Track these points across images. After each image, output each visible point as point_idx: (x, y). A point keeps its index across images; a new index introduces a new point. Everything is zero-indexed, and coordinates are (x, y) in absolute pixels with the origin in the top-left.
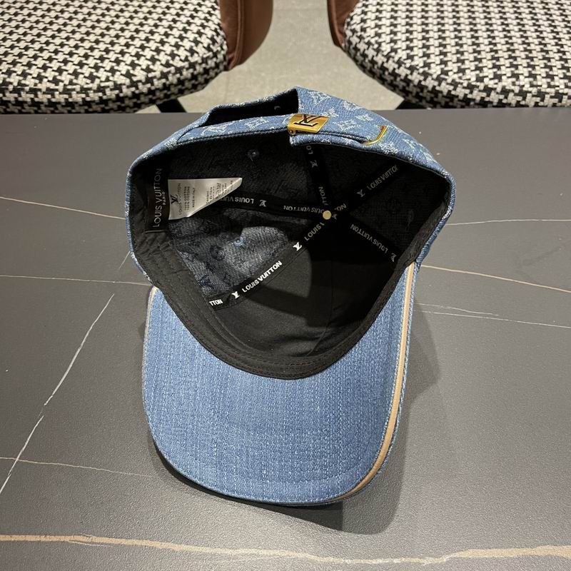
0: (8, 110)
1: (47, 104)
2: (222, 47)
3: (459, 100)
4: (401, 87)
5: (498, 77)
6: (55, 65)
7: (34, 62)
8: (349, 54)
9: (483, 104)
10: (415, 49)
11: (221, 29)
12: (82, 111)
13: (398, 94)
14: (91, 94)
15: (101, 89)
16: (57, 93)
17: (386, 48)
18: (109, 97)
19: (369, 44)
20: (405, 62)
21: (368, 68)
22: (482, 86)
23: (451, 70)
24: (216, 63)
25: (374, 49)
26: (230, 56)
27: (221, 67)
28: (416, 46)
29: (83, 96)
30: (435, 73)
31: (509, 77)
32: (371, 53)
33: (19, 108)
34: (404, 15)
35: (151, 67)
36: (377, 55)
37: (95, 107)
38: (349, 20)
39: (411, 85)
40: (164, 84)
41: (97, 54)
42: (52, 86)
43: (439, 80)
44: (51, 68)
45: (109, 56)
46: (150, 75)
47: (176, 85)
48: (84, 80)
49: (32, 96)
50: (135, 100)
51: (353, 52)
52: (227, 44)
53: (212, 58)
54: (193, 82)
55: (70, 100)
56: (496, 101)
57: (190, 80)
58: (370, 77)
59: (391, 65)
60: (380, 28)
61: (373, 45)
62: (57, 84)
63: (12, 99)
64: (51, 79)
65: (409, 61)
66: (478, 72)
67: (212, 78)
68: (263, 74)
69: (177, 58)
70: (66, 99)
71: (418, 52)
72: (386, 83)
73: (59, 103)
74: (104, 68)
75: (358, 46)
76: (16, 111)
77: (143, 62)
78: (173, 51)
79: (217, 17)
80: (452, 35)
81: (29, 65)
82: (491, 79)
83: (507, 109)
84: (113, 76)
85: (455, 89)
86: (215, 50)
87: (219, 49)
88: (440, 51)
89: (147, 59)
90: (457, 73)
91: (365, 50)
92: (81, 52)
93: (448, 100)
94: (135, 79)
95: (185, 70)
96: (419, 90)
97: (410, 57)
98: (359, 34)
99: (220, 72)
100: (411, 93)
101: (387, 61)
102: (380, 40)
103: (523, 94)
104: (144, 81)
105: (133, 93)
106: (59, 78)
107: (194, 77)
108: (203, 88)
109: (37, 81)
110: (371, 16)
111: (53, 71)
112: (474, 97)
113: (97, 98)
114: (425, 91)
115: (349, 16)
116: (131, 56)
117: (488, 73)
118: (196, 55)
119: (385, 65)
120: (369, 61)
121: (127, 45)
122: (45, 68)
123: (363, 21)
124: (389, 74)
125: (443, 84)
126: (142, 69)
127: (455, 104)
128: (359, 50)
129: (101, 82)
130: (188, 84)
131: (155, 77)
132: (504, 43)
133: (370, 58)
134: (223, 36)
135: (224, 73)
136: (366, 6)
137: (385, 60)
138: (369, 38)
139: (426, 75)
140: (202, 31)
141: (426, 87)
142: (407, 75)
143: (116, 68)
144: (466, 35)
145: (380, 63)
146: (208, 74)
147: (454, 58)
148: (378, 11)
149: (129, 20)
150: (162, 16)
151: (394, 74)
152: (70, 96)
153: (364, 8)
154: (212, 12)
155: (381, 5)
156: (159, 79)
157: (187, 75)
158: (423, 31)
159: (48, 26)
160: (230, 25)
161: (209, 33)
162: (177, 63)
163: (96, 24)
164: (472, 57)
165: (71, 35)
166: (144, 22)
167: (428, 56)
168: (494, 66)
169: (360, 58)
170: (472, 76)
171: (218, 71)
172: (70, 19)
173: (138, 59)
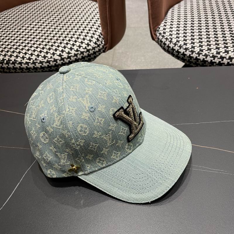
0: (11, 71)
1: (26, 68)
2: (102, 42)
3: (209, 63)
4: (181, 57)
5: (227, 52)
6: (30, 52)
7: (21, 51)
8: (159, 44)
9: (220, 64)
10: (188, 40)
11: (102, 35)
12: (41, 71)
13: (181, 61)
14: (44, 64)
15: (48, 62)
16: (30, 64)
17: (174, 41)
18: (52, 65)
19: (167, 39)
20: (183, 46)
21: (167, 49)
22: (219, 56)
23: (205, 49)
24: (99, 49)
25: (169, 41)
26: (106, 46)
27: (102, 51)
29: (41, 65)
30: (197, 51)
31: (232, 52)
32: (167, 43)
33: (15, 70)
34: (183, 26)
35: (70, 52)
36: (170, 44)
37: (46, 69)
38: (158, 29)
39: (186, 56)
40: (76, 59)
41: (48, 47)
42: (28, 61)
43: (199, 54)
44: (28, 53)
45: (53, 48)
46: (70, 55)
47: (81, 59)
48: (42, 58)
49: (20, 65)
52: (104, 41)
53: (97, 47)
54: (89, 57)
55: (35, 67)
56: (226, 63)
57: (87, 57)
58: (168, 53)
59: (176, 48)
60: (172, 32)
61: (169, 39)
62: (30, 60)
63: (12, 67)
64: (28, 58)
65: (185, 46)
66: (217, 50)
67: (98, 56)
68: (128, 53)
69: (82, 48)
70: (34, 66)
71: (189, 42)
72: (175, 56)
73: (31, 68)
74: (50, 53)
75: (162, 40)
76: (14, 72)
77: (67, 50)
78: (80, 45)
79: (100, 30)
80: (205, 34)
81: (19, 53)
82: (223, 53)
84: (53, 56)
85: (206, 58)
86: (98, 44)
87: (100, 43)
88: (199, 41)
90: (207, 50)
91: (165, 42)
92: (41, 46)
93: (203, 63)
94: (63, 57)
95: (85, 53)
96: (189, 59)
97: (185, 44)
98: (162, 35)
99: (101, 53)
100: (186, 60)
101: (175, 46)
102: (172, 37)
104: (67, 58)
105: (62, 63)
106: (31, 57)
107: (89, 55)
108: (94, 60)
109: (22, 59)
110: (168, 27)
111: (29, 55)
112: (215, 61)
113: (46, 66)
114: (192, 59)
115: (158, 27)
116: (62, 47)
117: (222, 50)
118: (90, 46)
119: (174, 48)
120: (167, 46)
121: (61, 43)
122: (26, 53)
124: (176, 52)
125: (201, 55)
126: (66, 53)
127: (206, 65)
128: (162, 42)
129: (48, 59)
130: (86, 59)
131: (72, 56)
132: (230, 36)
133: (167, 45)
134: (102, 38)
135: (103, 53)
136: (166, 23)
137: (174, 46)
138: (167, 36)
139: (192, 52)
140: (93, 36)
141: (193, 57)
142: (184, 52)
143: (55, 53)
144: (212, 33)
145: (172, 47)
146: (96, 54)
147: (206, 44)
148: (171, 24)
149: (63, 33)
150: (77, 31)
151: (178, 52)
152: (35, 65)
153: (165, 24)
154: (98, 28)
155: (173, 22)
156: (73, 57)
157: (86, 55)
158: (192, 32)
159: (30, 36)
160: (105, 33)
161: (96, 36)
162: (82, 50)
163: (49, 35)
164: (214, 43)
165: (38, 40)
166: (69, 33)
167: (194, 43)
168: (225, 47)
169: (163, 45)
170: (214, 52)
171: (100, 53)
172: (39, 33)
173: (65, 49)
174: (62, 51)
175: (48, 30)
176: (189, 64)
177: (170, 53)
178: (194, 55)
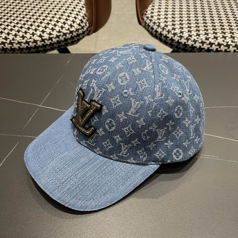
1: (2, 49)
2: (86, 24)
3: (197, 49)
4: (169, 43)
5: (216, 38)
6: (6, 31)
9: (209, 50)
11: (86, 16)
12: (19, 52)
13: (168, 46)
14: (23, 45)
15: (27, 42)
16: (6, 44)
17: (162, 25)
18: (31, 46)
19: (154, 23)
20: (171, 31)
21: (154, 34)
22: (208, 42)
23: (193, 35)
24: (83, 31)
25: (157, 26)
26: (90, 29)
27: (86, 34)
28: (177, 24)
29: (19, 45)
30: (186, 36)
31: (221, 38)
32: (155, 27)
34: (171, 10)
35: (52, 33)
36: (158, 28)
37: (24, 51)
38: (145, 13)
39: (174, 42)
40: (58, 41)
41: (26, 26)
42: (4, 41)
43: (188, 39)
44: (4, 32)
45: (32, 27)
46: (51, 36)
47: (63, 41)
48: (20, 38)
50: (44, 48)
51: (147, 27)
52: (89, 23)
53: (81, 29)
54: (72, 40)
55: (13, 47)
56: (215, 49)
57: (70, 39)
58: (155, 38)
59: (165, 33)
60: (160, 16)
61: (156, 24)
62: (6, 40)
64: (4, 37)
65: (173, 31)
66: (206, 36)
67: (81, 39)
68: (111, 41)
69: (64, 29)
70: (11, 47)
71: (177, 26)
72: (162, 41)
73: (7, 49)
74: (29, 32)
75: (150, 24)
77: (48, 30)
78: (62, 26)
79: (84, 11)
80: (194, 19)
82: (212, 39)
83: (220, 53)
84: (33, 36)
85: (195, 44)
86: (82, 25)
87: (85, 25)
88: (188, 26)
89: (50, 29)
90: (196, 36)
91: (152, 26)
92: (19, 25)
93: (191, 49)
94: (43, 38)
95: (68, 34)
96: (178, 44)
97: (174, 29)
98: (150, 19)
100: (174, 45)
101: (163, 31)
102: (160, 21)
103: (228, 46)
104: (48, 39)
105: (43, 44)
106: (8, 37)
107: (72, 38)
108: (77, 43)
110: (156, 10)
111: (5, 34)
112: (204, 47)
113: (25, 47)
114: (181, 45)
115: (146, 11)
116: (42, 27)
117: (211, 36)
118: (73, 27)
119: (162, 33)
120: (155, 31)
121: (41, 23)
122: (2, 32)
123: (152, 13)
124: (164, 37)
125: (190, 41)
126: (47, 34)
127: (195, 51)
128: (150, 26)
129: (27, 39)
130: (69, 41)
131: (53, 37)
132: (219, 22)
133: (155, 29)
134: (86, 19)
135: (87, 38)
137: (162, 30)
138: (155, 21)
139: (181, 37)
140: (77, 17)
141: (181, 43)
142: (172, 37)
143: (35, 33)
144: (200, 19)
145: (159, 32)
146: (79, 37)
147: (195, 29)
148: (159, 8)
149: (43, 12)
150: (59, 10)
151: (166, 37)
152: (13, 46)
153: (153, 7)
154: (82, 8)
155: (161, 6)
156: (55, 38)
157: (69, 36)
158: (180, 17)
159: (6, 14)
160: (89, 14)
161: (80, 17)
162: (64, 31)
163: (28, 13)
164: (203, 29)
165: (16, 18)
166: (50, 13)
167: (182, 28)
168: (214, 33)
169: (150, 30)
170: (203, 37)
171: (84, 35)
172: (17, 11)
173: (46, 29)
174: (43, 32)
175: (27, 8)
176: (177, 50)
177: (158, 38)
178: (183, 41)
